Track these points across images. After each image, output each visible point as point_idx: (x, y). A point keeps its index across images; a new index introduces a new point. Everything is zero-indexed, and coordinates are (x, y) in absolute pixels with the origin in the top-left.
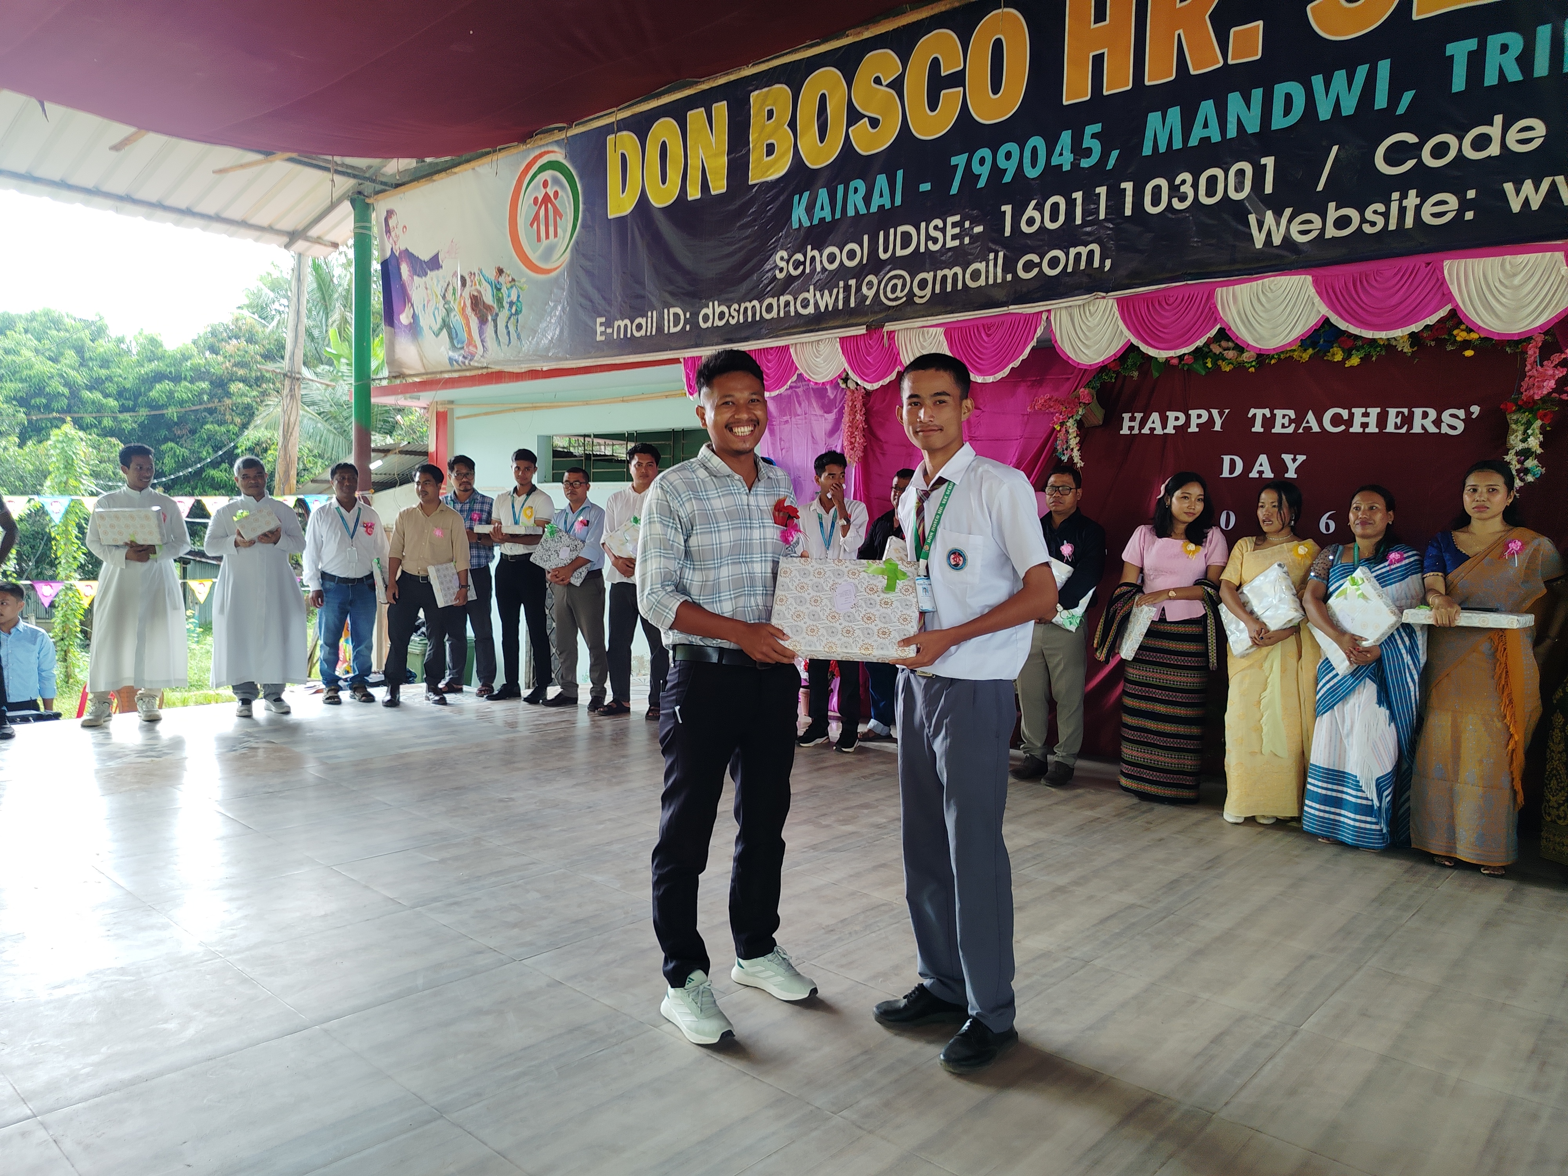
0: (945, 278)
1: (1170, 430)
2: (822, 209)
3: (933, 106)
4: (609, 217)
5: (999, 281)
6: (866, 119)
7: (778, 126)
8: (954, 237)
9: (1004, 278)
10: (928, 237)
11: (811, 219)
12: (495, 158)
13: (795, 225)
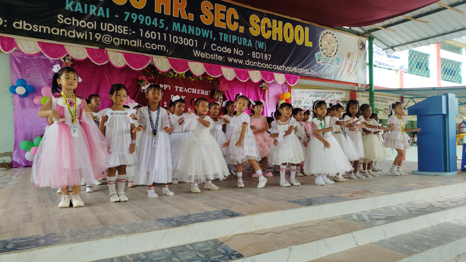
0: (123, 41)
2: (79, 8)
8: (126, 32)
9: (142, 46)
10: (118, 29)
11: (74, 9)
13: (67, 9)
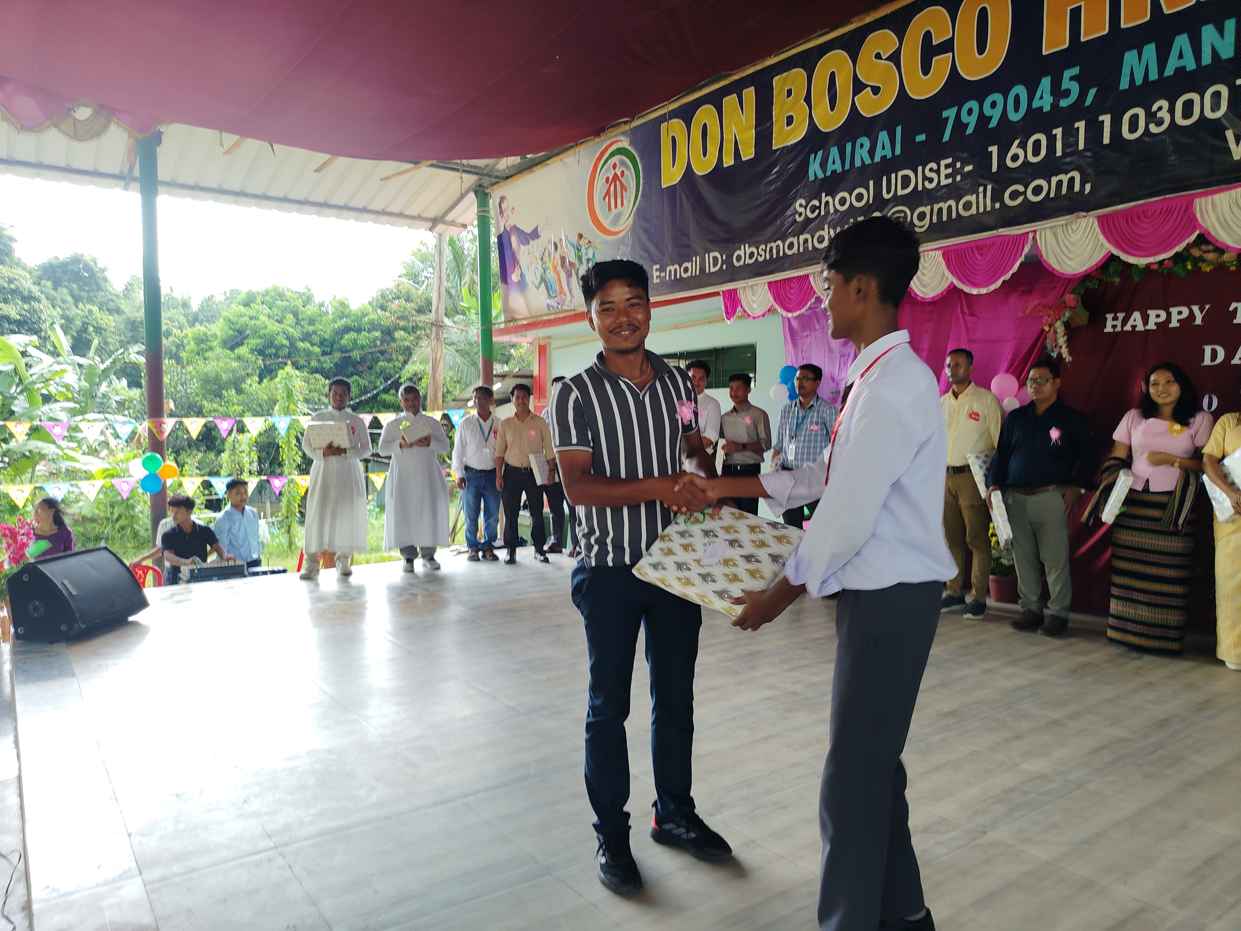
0: (940, 210)
1: (1151, 326)
2: (834, 163)
3: (926, 70)
4: (663, 187)
5: (989, 209)
6: (869, 88)
7: (796, 101)
8: (947, 176)
9: (993, 207)
10: (925, 178)
11: (824, 172)
12: (577, 150)
13: (812, 178)
